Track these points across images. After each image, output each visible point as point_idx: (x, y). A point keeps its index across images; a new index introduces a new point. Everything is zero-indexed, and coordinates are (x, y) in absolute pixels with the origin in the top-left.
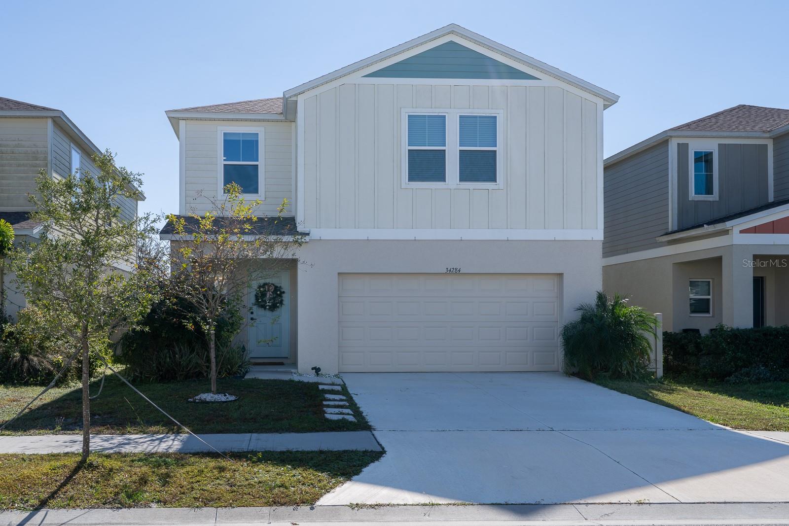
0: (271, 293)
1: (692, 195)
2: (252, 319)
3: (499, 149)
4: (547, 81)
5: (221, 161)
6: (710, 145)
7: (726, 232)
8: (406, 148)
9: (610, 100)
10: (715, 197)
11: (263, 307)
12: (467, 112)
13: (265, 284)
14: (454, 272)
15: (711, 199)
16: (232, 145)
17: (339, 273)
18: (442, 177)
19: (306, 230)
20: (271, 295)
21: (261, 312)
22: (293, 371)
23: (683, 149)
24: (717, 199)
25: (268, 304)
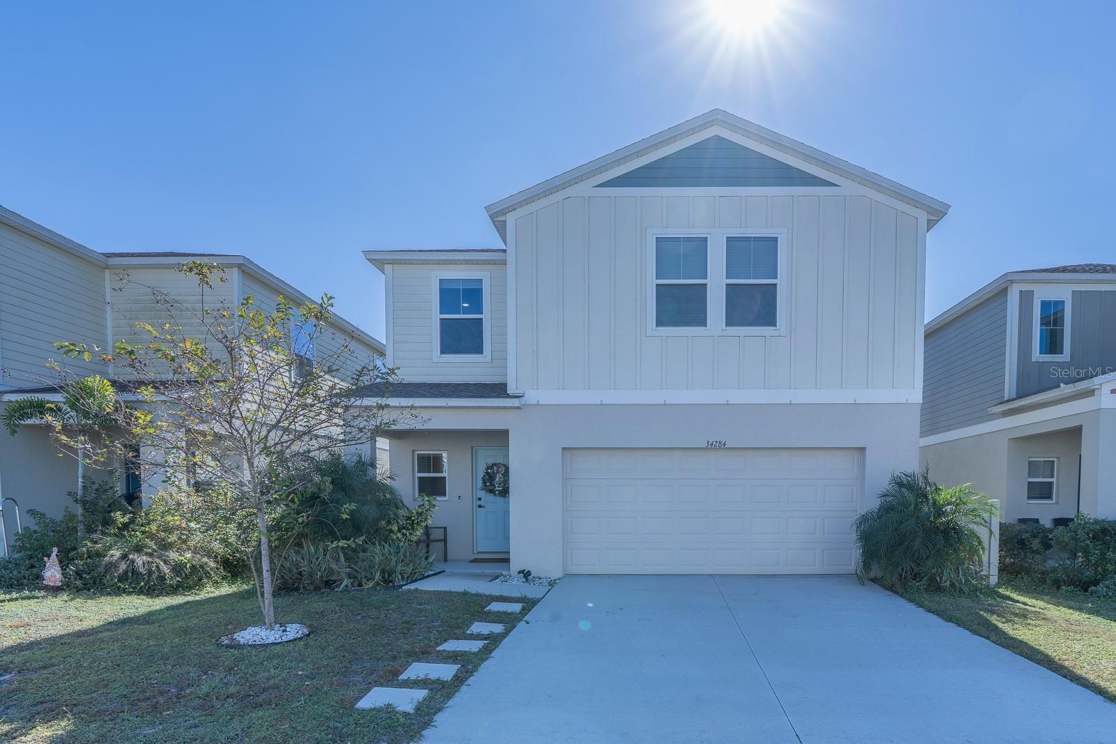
0: (501, 475)
1: (1036, 355)
2: (480, 506)
3: (781, 281)
4: (848, 187)
5: (436, 316)
6: (1062, 292)
7: (1090, 393)
8: (652, 281)
9: (936, 213)
10: (1066, 356)
11: (492, 491)
12: (737, 232)
13: (495, 464)
14: (718, 447)
15: (1060, 360)
16: (451, 295)
17: (563, 448)
18: (702, 322)
19: (520, 392)
20: (500, 477)
21: (490, 497)
22: (505, 573)
23: (1026, 297)
24: (1068, 359)
25: (497, 488)
